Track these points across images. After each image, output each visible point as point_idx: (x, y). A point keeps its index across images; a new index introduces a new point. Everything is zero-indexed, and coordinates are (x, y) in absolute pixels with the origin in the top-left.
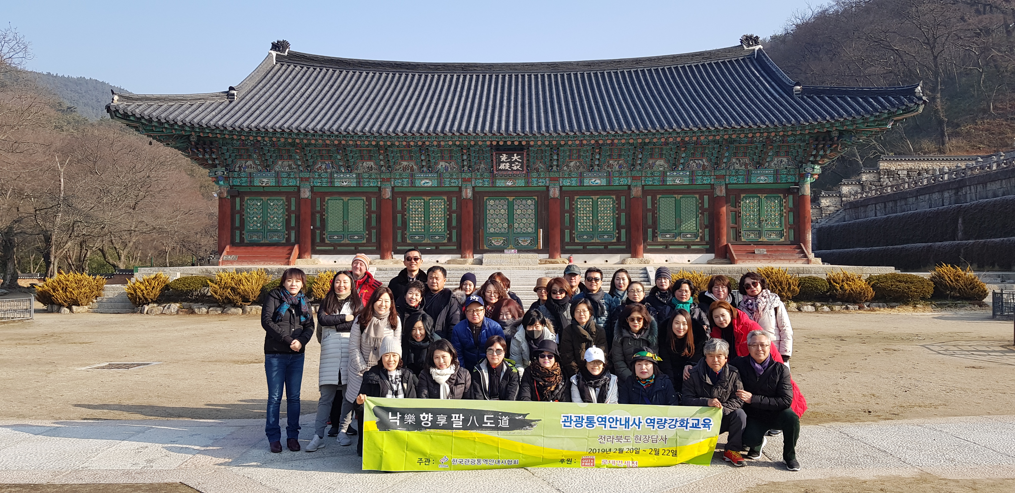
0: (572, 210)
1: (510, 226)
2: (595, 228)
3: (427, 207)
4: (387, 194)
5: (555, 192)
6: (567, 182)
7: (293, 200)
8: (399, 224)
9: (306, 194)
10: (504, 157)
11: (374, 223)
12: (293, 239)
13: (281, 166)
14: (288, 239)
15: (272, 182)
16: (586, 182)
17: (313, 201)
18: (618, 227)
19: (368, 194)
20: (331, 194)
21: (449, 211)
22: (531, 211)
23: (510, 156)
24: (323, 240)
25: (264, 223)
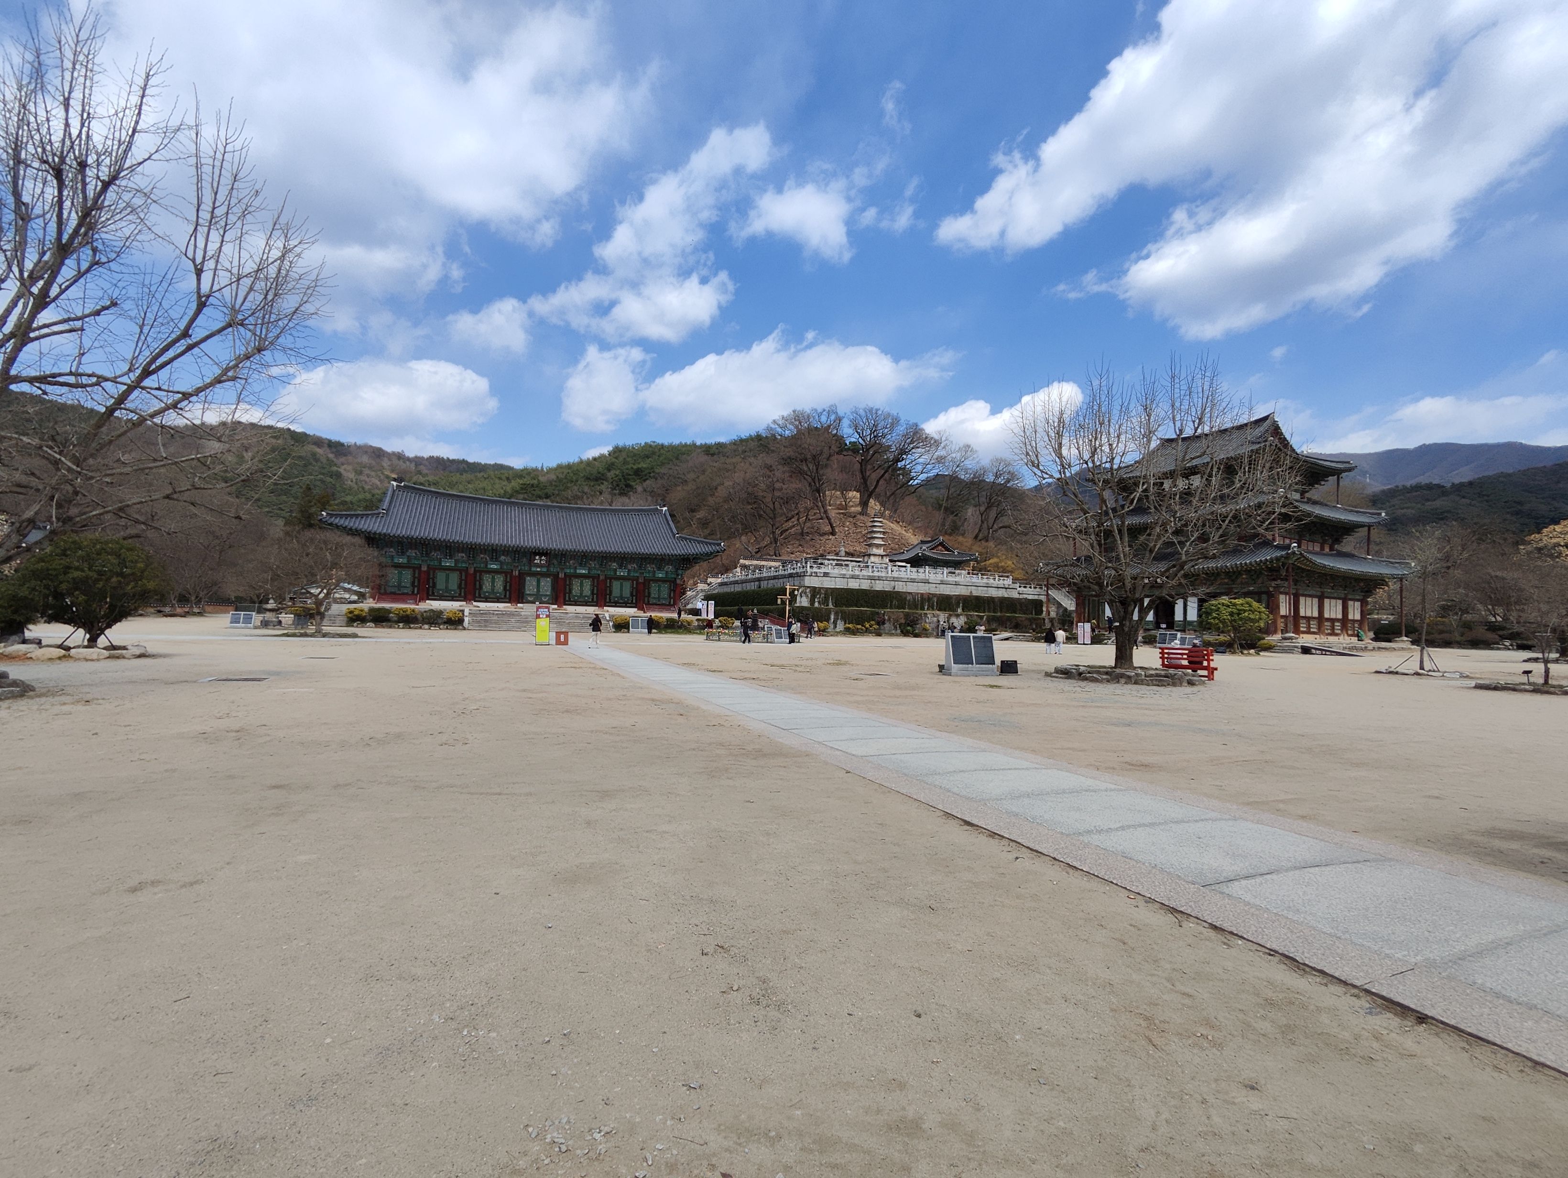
0: (571, 584)
1: (538, 591)
2: (581, 594)
3: (493, 578)
4: (472, 571)
5: (561, 575)
6: (568, 571)
7: (417, 572)
8: (478, 586)
9: (424, 568)
10: (537, 557)
11: (463, 586)
12: (416, 592)
13: (412, 553)
14: (413, 592)
15: (405, 561)
16: (578, 571)
17: (428, 573)
18: (593, 593)
19: (460, 571)
20: (440, 569)
21: (506, 582)
22: (549, 584)
23: (540, 557)
24: (433, 593)
25: (400, 582)
